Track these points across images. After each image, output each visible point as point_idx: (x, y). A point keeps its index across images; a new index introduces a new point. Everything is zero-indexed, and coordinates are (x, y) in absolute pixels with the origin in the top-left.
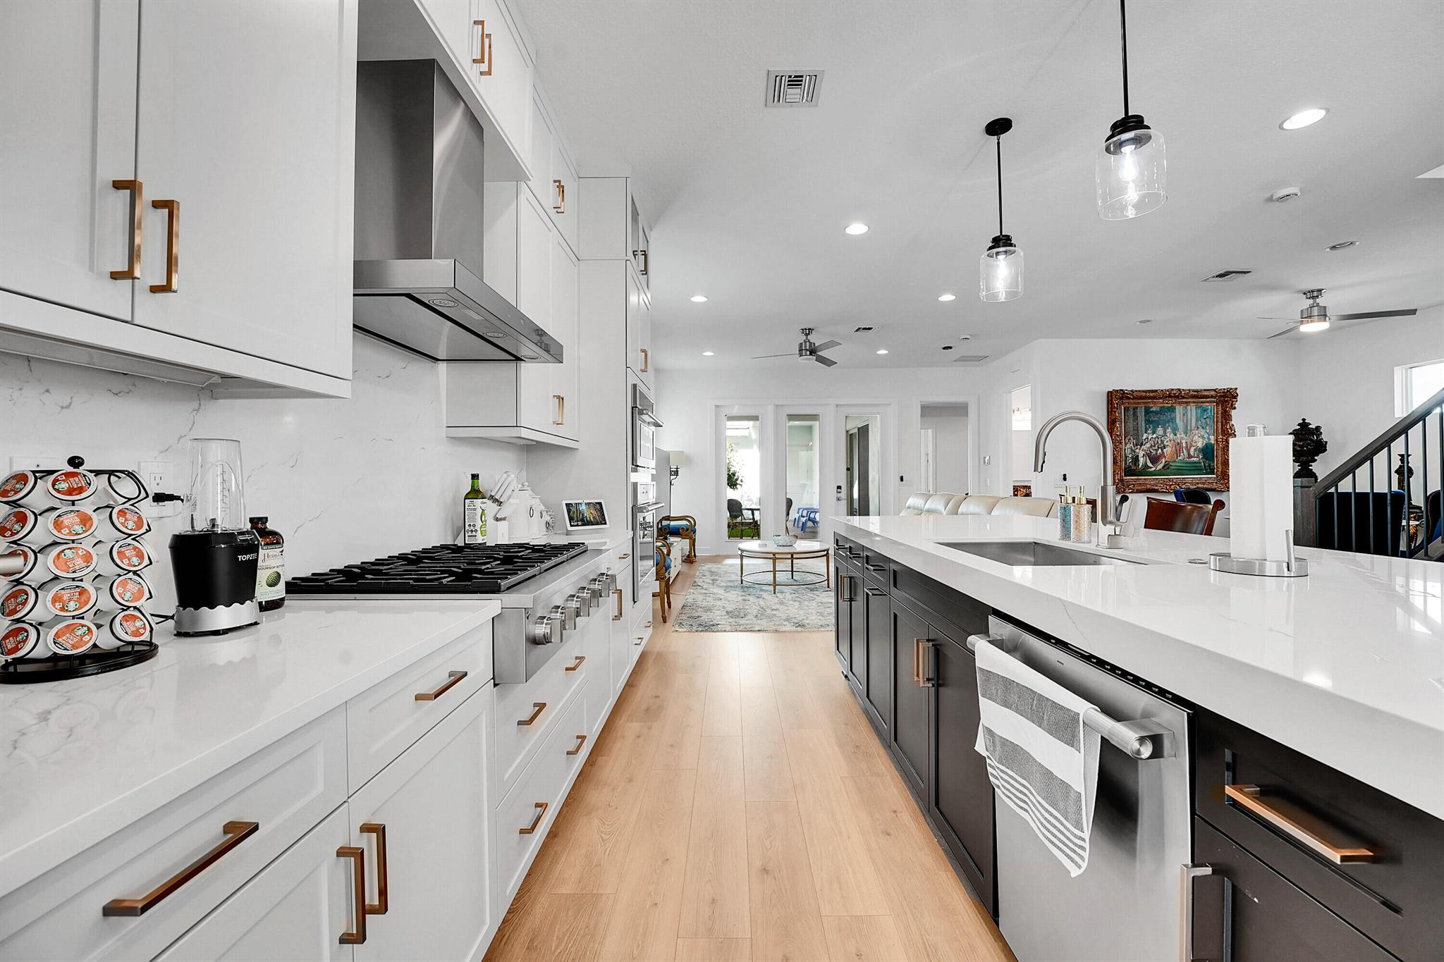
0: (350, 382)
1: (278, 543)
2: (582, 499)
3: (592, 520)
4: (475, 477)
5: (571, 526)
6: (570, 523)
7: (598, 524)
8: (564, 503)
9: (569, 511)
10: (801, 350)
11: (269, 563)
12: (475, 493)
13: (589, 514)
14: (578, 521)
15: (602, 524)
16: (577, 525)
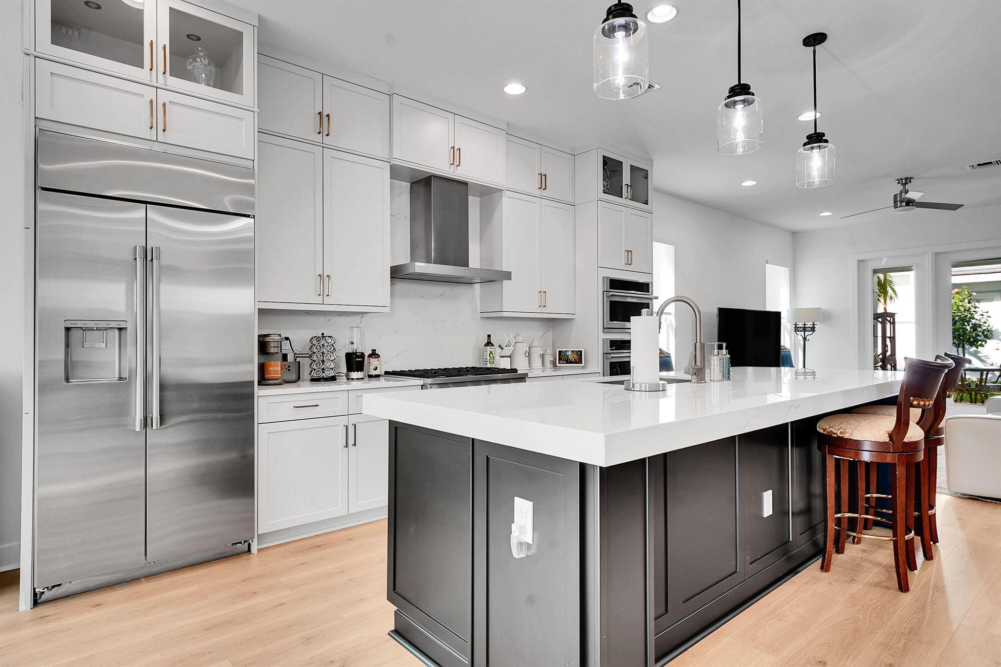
0: (389, 308)
1: (378, 357)
2: (569, 348)
3: (573, 360)
4: (489, 336)
5: (559, 363)
6: (559, 361)
7: (576, 363)
8: (558, 350)
9: (560, 355)
10: (895, 202)
11: (374, 363)
12: (489, 344)
13: (571, 357)
14: (564, 361)
15: (579, 363)
16: (563, 363)
